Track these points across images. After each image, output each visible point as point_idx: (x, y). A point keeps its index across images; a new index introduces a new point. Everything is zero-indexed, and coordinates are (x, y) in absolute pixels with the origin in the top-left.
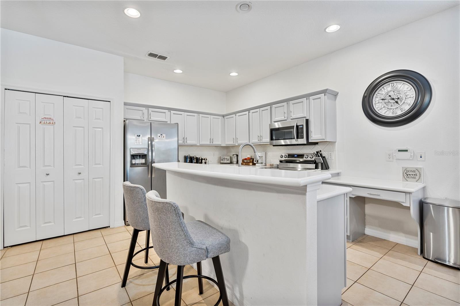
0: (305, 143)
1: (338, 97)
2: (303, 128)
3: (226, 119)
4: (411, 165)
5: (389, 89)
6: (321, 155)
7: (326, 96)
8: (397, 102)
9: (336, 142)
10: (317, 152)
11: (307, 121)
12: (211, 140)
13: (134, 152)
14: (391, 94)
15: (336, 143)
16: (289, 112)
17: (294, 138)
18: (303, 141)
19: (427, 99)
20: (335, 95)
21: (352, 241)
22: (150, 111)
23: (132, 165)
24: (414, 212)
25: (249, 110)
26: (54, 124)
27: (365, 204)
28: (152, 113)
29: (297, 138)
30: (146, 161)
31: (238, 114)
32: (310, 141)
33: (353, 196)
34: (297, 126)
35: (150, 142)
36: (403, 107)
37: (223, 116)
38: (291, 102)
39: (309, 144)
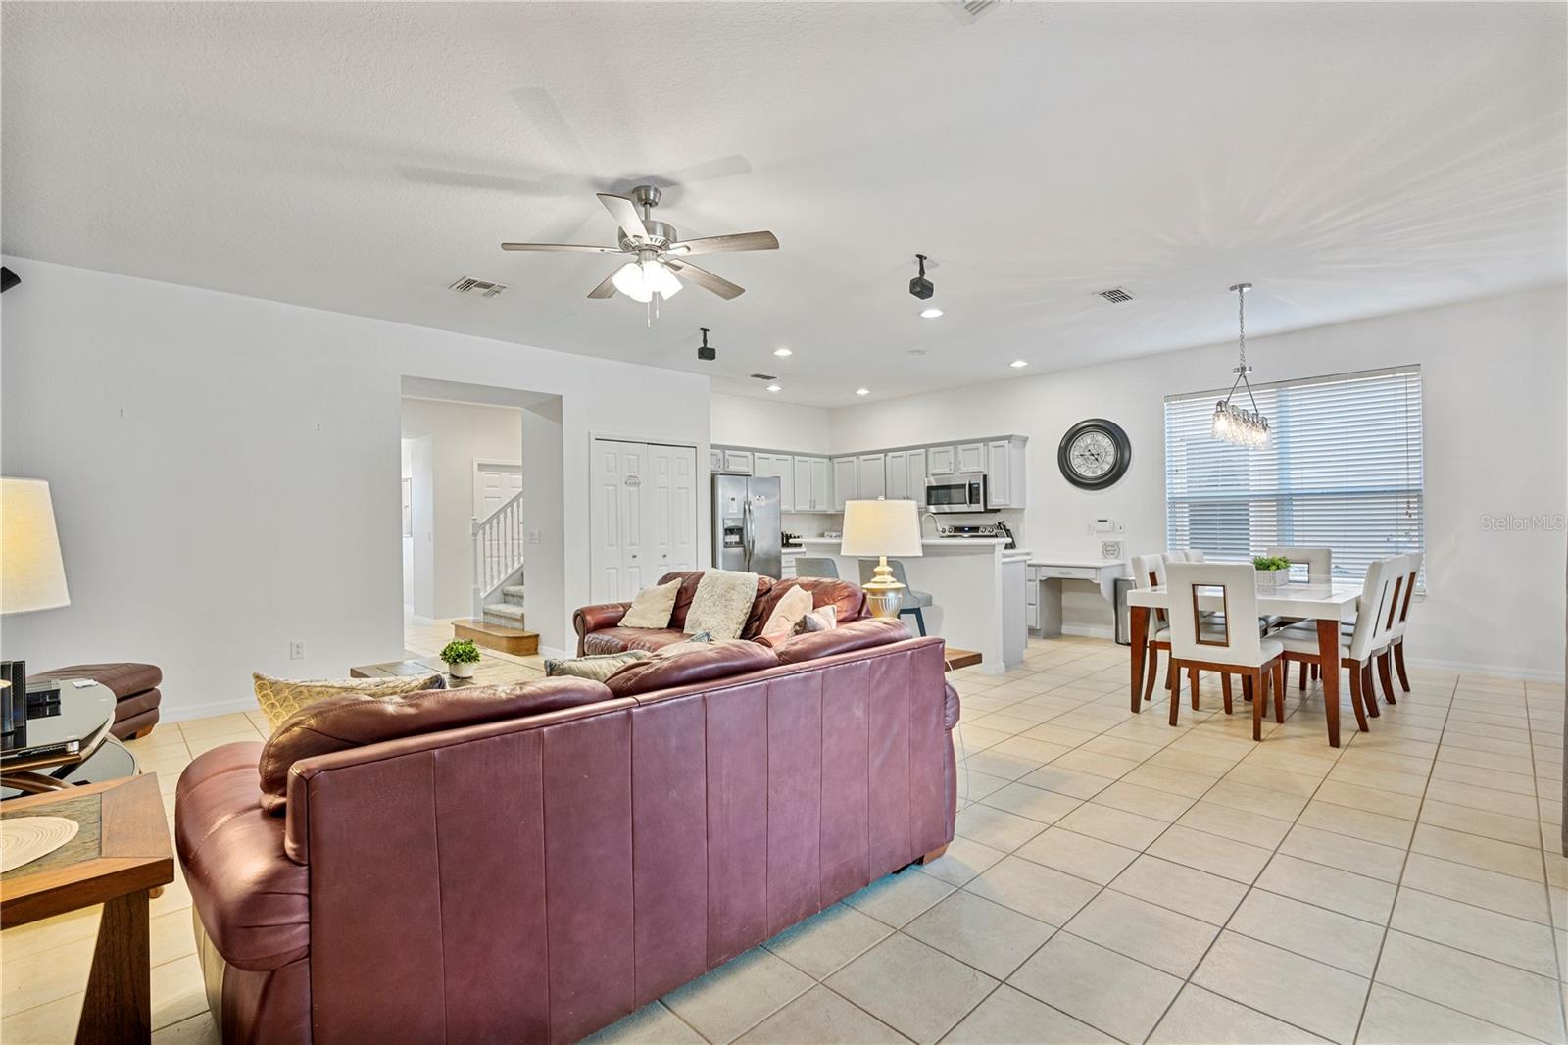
0: (982, 510)
1: (1028, 444)
2: (979, 488)
3: (836, 465)
4: (1110, 539)
5: (1089, 441)
6: (1004, 527)
7: (1011, 445)
8: (1096, 459)
9: (1024, 509)
10: (999, 524)
11: (985, 477)
12: (813, 503)
13: (730, 524)
14: (1090, 447)
15: (1026, 510)
16: (957, 462)
17: (966, 503)
18: (980, 507)
19: (1127, 455)
20: (1025, 440)
21: (1044, 638)
22: (727, 457)
23: (727, 545)
24: (1107, 591)
25: (885, 452)
26: (639, 484)
27: (1061, 592)
28: (730, 458)
29: (971, 502)
30: (741, 538)
31: (862, 457)
32: (989, 507)
33: (1043, 579)
34: (970, 485)
35: (747, 507)
36: (1103, 465)
37: (830, 458)
38: (960, 447)
39: (987, 511)
